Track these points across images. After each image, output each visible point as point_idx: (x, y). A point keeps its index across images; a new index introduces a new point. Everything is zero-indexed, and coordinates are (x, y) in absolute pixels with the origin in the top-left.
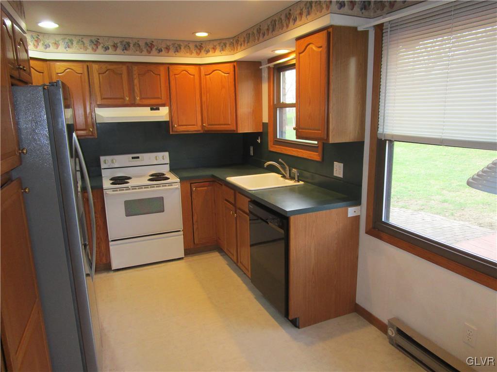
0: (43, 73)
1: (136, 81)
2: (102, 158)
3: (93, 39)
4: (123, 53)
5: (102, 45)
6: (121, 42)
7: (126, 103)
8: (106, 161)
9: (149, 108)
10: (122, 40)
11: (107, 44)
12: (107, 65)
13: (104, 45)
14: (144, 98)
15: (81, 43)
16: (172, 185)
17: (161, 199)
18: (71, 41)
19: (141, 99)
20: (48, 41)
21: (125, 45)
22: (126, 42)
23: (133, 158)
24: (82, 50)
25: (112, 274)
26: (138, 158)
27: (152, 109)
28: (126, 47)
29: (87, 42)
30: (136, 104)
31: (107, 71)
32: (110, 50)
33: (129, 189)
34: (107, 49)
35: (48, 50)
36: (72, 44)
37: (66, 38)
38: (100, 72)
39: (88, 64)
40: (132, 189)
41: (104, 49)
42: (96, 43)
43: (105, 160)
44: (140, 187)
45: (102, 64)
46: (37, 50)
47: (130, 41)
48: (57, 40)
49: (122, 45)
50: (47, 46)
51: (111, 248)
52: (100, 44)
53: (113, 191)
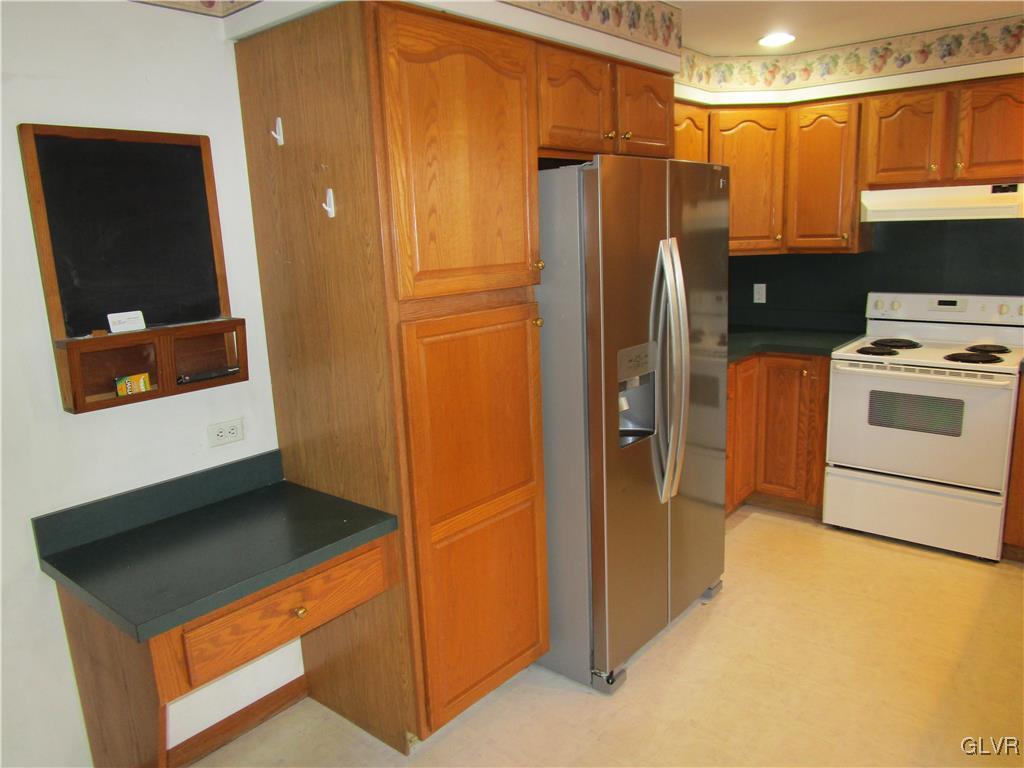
0: (775, 129)
1: (964, 126)
2: (872, 297)
3: (879, 46)
4: (942, 62)
5: (896, 55)
6: (941, 39)
7: (931, 177)
8: (880, 304)
9: (989, 187)
10: (941, 35)
11: (907, 50)
12: (900, 96)
13: (900, 55)
14: (979, 165)
15: (854, 59)
16: (991, 378)
17: (958, 405)
18: (835, 60)
19: (971, 165)
20: (792, 68)
21: (948, 45)
22: (953, 36)
23: (941, 303)
24: (853, 74)
25: (820, 530)
26: (953, 303)
27: (995, 190)
28: (951, 48)
29: (864, 53)
30: (955, 179)
31: (898, 110)
32: (913, 63)
33: (885, 368)
34: (905, 60)
35: (792, 84)
36: (836, 64)
37: (825, 56)
38: (882, 115)
39: (862, 100)
40: (892, 369)
41: (899, 62)
42: (883, 54)
43: (877, 302)
44: (925, 369)
45: (890, 96)
46: (771, 88)
47: (964, 33)
48: (810, 61)
49: (943, 46)
50: (790, 78)
51: (828, 479)
52: (892, 54)
53: (851, 365)
